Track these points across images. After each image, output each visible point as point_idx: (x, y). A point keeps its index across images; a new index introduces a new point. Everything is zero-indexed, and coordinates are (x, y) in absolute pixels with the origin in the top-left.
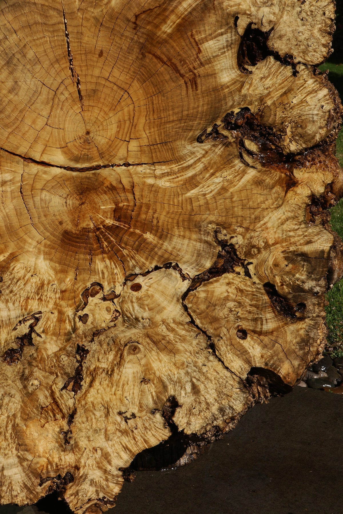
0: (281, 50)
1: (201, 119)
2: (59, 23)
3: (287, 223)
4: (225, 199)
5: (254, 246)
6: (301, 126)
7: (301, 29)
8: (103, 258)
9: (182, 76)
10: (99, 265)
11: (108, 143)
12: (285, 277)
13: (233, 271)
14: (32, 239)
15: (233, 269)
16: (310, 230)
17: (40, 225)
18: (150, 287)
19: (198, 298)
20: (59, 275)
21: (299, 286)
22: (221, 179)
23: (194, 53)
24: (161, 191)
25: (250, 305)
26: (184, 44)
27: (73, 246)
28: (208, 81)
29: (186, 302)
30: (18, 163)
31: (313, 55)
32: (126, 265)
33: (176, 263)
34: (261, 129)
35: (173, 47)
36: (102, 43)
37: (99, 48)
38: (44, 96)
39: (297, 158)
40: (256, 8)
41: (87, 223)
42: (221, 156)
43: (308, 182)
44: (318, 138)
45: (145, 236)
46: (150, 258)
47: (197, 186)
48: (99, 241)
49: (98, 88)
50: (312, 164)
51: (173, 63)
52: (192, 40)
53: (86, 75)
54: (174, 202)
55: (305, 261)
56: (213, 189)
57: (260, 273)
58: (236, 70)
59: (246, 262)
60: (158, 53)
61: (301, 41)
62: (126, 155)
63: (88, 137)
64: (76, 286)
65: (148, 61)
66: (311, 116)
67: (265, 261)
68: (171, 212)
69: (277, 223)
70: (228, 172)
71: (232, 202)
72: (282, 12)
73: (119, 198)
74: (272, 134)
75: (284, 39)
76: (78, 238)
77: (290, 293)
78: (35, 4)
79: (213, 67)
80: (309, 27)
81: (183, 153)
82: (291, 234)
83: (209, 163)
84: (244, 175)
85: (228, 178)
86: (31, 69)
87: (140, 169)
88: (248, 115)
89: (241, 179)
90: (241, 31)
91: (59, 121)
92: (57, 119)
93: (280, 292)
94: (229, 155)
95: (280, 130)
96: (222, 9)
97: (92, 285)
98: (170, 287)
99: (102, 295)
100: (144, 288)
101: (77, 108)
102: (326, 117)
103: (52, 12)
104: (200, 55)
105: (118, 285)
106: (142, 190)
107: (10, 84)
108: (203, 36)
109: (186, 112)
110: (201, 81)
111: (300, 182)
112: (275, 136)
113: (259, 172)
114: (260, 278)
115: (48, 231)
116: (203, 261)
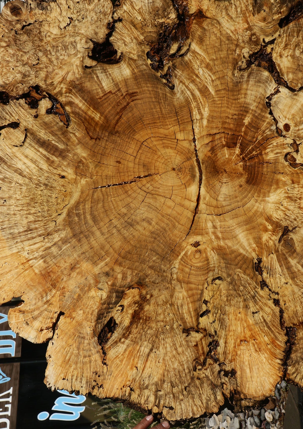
0: (105, 32)
2: (102, 192)
3: (230, 14)
4: (215, 65)
5: (250, 39)
6: (157, 11)
7: (89, 19)
8: (265, 154)
9: (128, 104)
10: (271, 156)
11: (180, 155)
12: (274, 11)
13: (271, 53)
14: (254, 206)
15: (269, 54)
17: (243, 201)
18: (286, 117)
19: (293, 79)
20: (280, 186)
22: (200, 69)
23: (112, 96)
24: (212, 114)
25: (298, 37)
26: (106, 104)
27: (257, 176)
28: (130, 85)
29: (297, 88)
30: (199, 218)
31: (107, 8)
32: (270, 136)
33: (267, 98)
34: (161, 42)
35: (109, 112)
36: (111, 161)
37: (115, 164)
38: (151, 201)
39: (180, 12)
40: (78, 53)
41: (239, 167)
42: (183, 71)
43: (198, 1)
45: (246, 123)
46: (263, 119)
47: (207, 87)
48: (252, 158)
49: (142, 164)
51: (120, 111)
52: (103, 98)
53: (134, 172)
54: (219, 104)
56: (208, 75)
57: (271, 32)
58: (121, 64)
59: (263, 44)
60: (114, 122)
61: (98, 18)
62: (187, 141)
63: (176, 169)
64: (288, 172)
65: (120, 129)
66: (149, 4)
67: (261, 29)
68: (227, 105)
69: (231, 22)
70: (195, 64)
71: (217, 59)
72: (79, 34)
73: (219, 145)
74: (164, 33)
75: (97, 31)
76: (251, 173)
77: (287, 6)
78: (91, 207)
79: (120, 82)
80: (88, 13)
81: (182, 99)
82: (239, 10)
83: (189, 79)
84: (196, 52)
85: (199, 64)
86: (134, 210)
87: (196, 131)
88: (152, 53)
89: (198, 53)
90: (94, 63)
91: (167, 190)
92: (166, 191)
93: (286, 14)
94: (182, 65)
95: (161, 27)
96: (81, 78)
97: (286, 161)
98: (286, 102)
99: (294, 153)
100: (287, 121)
101: (157, 178)
103: (95, 196)
104: (113, 92)
105: (286, 142)
106: (212, 128)
107: (145, 224)
108: (100, 90)
109: (153, 99)
110: (131, 90)
111: (199, 8)
112: (166, 31)
113: (193, 41)
114: (275, 32)
115: (247, 195)
116: (264, 78)
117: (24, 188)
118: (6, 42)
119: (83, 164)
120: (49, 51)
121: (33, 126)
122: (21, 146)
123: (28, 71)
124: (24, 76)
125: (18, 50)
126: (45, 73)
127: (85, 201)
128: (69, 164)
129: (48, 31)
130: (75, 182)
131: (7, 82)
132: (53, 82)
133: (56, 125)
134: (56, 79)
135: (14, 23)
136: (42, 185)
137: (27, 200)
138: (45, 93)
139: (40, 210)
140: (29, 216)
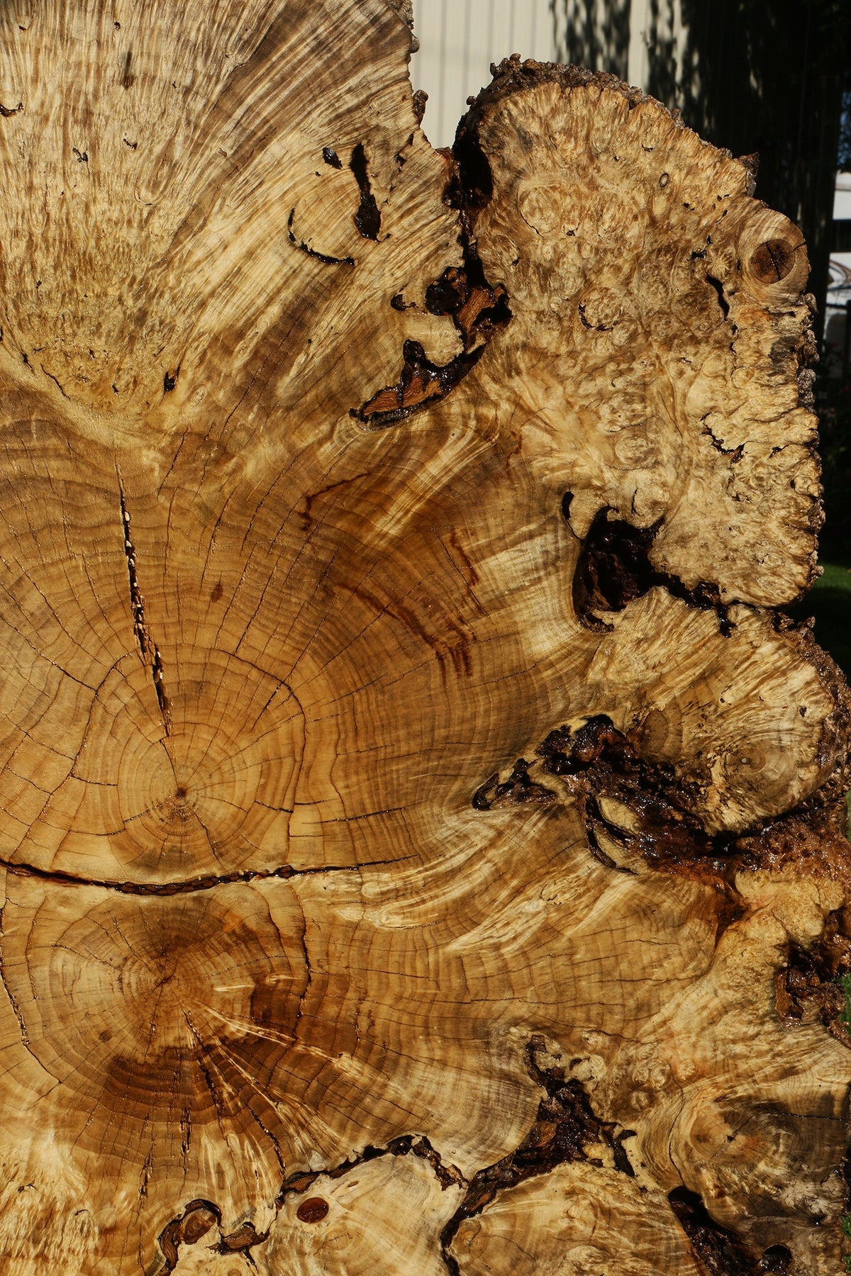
0: (687, 571)
1: (482, 747)
2: (109, 523)
3: (727, 1018)
4: (554, 957)
5: (637, 1086)
6: (749, 762)
7: (735, 520)
8: (222, 1130)
9: (430, 640)
10: (211, 1150)
11: (234, 817)
12: (727, 1171)
13: (583, 1158)
14: (25, 1085)
15: (581, 1152)
16: (790, 1039)
17: (47, 1045)
18: (351, 1207)
19: (486, 1236)
20: (97, 1183)
21: (767, 1196)
22: (542, 903)
23: (461, 583)
24: (379, 940)
25: (634, 1254)
26: (432, 561)
27: (138, 1098)
28: (498, 651)
29: (453, 1250)
31: (770, 584)
32: (285, 1148)
33: (425, 1138)
34: (643, 770)
35: (404, 570)
36: (220, 566)
37: (211, 580)
38: (66, 704)
39: (744, 843)
40: (617, 473)
41: (177, 1032)
42: (538, 841)
43: (775, 908)
44: (795, 790)
45: (337, 1063)
46: (350, 1124)
47: (477, 924)
48: (209, 1082)
49: (208, 676)
50: (784, 861)
51: (405, 609)
52: (454, 552)
53: (177, 647)
54: (414, 968)
55: (780, 1125)
56: (520, 930)
57: (657, 1159)
58: (571, 622)
59: (617, 1131)
60: (367, 585)
61: (736, 550)
62: (282, 846)
63: (181, 802)
64: (145, 1214)
65: (339, 605)
66: (774, 735)
67: (669, 1126)
68: (406, 995)
69: (697, 1019)
70: (559, 886)
71: (573, 965)
72: (684, 482)
73: (264, 962)
74: (672, 783)
75: (691, 545)
76: (151, 1076)
77: (743, 1218)
78: (50, 480)
79: (510, 615)
80: (755, 516)
81: (438, 836)
82: (739, 1048)
83: (508, 862)
84: (601, 893)
85: (560, 899)
86: (33, 638)
87: (320, 882)
88: (607, 734)
89: (595, 901)
90: (580, 527)
91: (105, 764)
92: (99, 760)
93: (717, 1214)
94: (561, 839)
95: (693, 773)
96: (529, 476)
97: (190, 1208)
98: (408, 1208)
99: (218, 1236)
100: (336, 1210)
101: (153, 729)
102: (815, 738)
103: (90, 498)
104: (476, 589)
105: (261, 1205)
106: (328, 939)
108: (482, 541)
109: (443, 732)
110: (480, 652)
111: (754, 908)
112: (680, 788)
113: (643, 882)
114: (657, 1175)
115: (70, 1060)
116: (497, 1131)
117: (131, 236)
118: (667, 216)
119: (217, 462)
120: (631, 370)
121: (362, 288)
122: (292, 238)
123: (562, 288)
124: (546, 273)
125: (638, 256)
126: (552, 349)
127: (75, 457)
128: (218, 409)
129: (697, 371)
130: (150, 429)
131: (525, 209)
132: (519, 373)
133: (363, 373)
134: (531, 385)
135: (731, 249)
136: (140, 303)
137: (84, 243)
138: (480, 341)
139: (44, 288)
140: (23, 244)
